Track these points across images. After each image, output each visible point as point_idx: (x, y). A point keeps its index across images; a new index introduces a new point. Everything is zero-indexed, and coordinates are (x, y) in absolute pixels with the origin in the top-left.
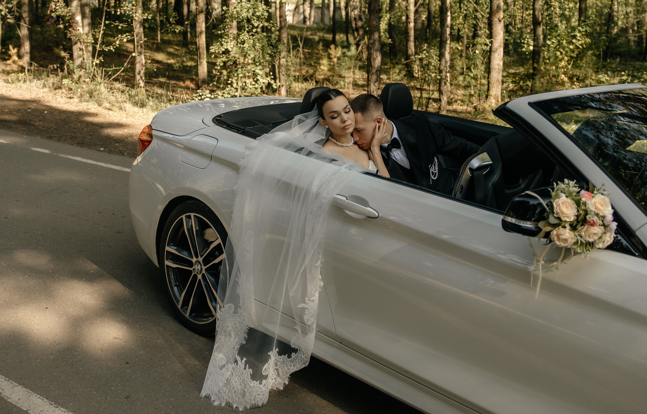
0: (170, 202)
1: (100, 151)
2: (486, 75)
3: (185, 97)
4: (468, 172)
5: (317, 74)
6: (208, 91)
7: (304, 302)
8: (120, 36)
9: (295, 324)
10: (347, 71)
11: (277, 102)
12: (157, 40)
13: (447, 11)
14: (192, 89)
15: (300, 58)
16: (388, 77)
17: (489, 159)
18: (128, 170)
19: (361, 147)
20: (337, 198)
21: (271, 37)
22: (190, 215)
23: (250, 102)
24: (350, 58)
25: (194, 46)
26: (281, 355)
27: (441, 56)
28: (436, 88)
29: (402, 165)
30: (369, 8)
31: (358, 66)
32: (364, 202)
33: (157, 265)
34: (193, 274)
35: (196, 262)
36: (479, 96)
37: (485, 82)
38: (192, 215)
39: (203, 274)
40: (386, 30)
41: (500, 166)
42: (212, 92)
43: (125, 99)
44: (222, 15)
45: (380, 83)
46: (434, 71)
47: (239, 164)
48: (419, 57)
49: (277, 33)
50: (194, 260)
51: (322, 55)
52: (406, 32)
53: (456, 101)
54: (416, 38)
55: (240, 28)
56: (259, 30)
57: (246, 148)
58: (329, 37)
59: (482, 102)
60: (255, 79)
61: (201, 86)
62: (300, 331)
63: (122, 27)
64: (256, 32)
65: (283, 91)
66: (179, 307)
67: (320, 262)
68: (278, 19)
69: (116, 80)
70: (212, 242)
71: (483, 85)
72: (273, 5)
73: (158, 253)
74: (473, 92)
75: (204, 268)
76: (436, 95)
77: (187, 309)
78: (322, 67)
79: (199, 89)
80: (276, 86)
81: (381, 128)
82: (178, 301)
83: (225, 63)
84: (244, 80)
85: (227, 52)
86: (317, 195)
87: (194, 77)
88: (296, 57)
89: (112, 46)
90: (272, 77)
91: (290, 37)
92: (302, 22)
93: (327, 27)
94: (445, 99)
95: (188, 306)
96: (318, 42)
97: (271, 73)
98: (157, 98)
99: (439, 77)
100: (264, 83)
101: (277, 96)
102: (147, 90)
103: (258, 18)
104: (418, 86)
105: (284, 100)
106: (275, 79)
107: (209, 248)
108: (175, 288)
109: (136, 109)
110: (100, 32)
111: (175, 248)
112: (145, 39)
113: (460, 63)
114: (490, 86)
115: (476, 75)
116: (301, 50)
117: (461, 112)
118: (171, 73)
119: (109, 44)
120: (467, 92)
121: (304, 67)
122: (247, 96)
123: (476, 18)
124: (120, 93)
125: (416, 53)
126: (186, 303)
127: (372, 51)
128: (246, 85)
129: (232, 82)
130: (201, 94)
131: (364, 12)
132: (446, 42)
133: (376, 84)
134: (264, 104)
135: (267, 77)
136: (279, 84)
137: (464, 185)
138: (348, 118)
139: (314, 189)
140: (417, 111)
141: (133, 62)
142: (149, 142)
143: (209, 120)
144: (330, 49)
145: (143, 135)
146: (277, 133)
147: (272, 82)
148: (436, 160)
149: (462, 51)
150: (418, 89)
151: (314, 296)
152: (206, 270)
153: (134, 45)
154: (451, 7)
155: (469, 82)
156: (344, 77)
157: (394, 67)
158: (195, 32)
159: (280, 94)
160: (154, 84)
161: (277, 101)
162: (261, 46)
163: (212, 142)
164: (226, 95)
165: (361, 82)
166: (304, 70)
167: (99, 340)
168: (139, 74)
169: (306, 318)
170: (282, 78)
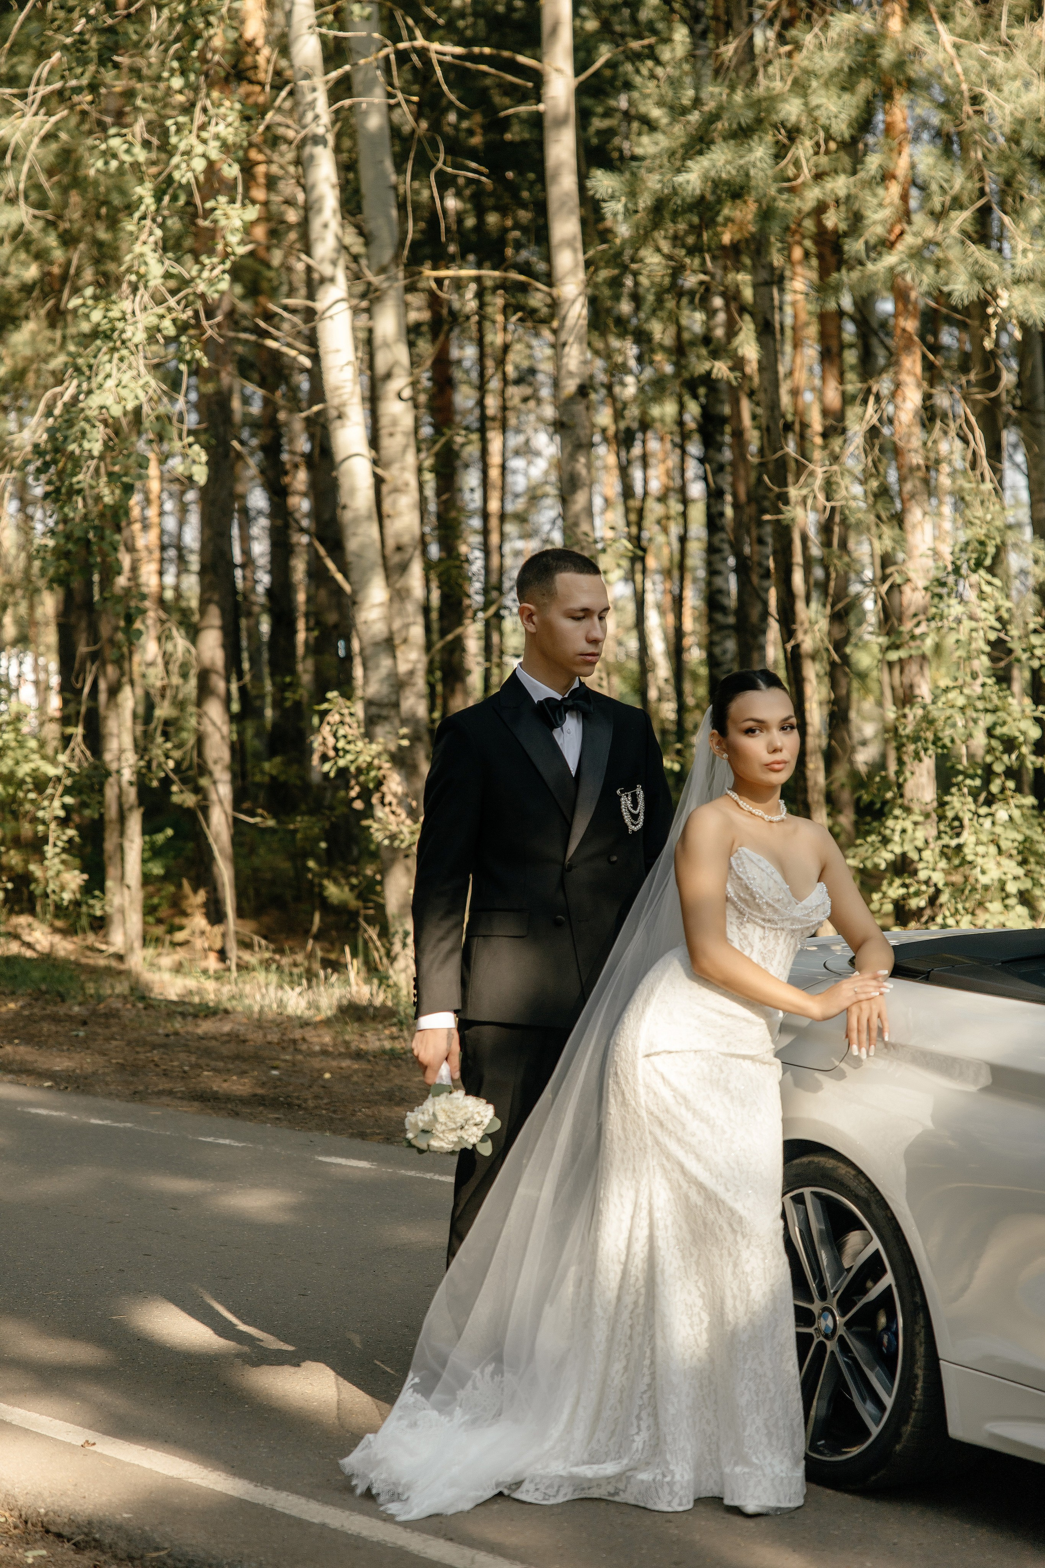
22: (802, 1194)
34: (815, 1341)
35: (820, 1311)
38: (807, 1191)
39: (841, 1338)
50: (816, 1306)
75: (841, 1321)
85: (902, 864)
107: (850, 1269)
152: (848, 1325)
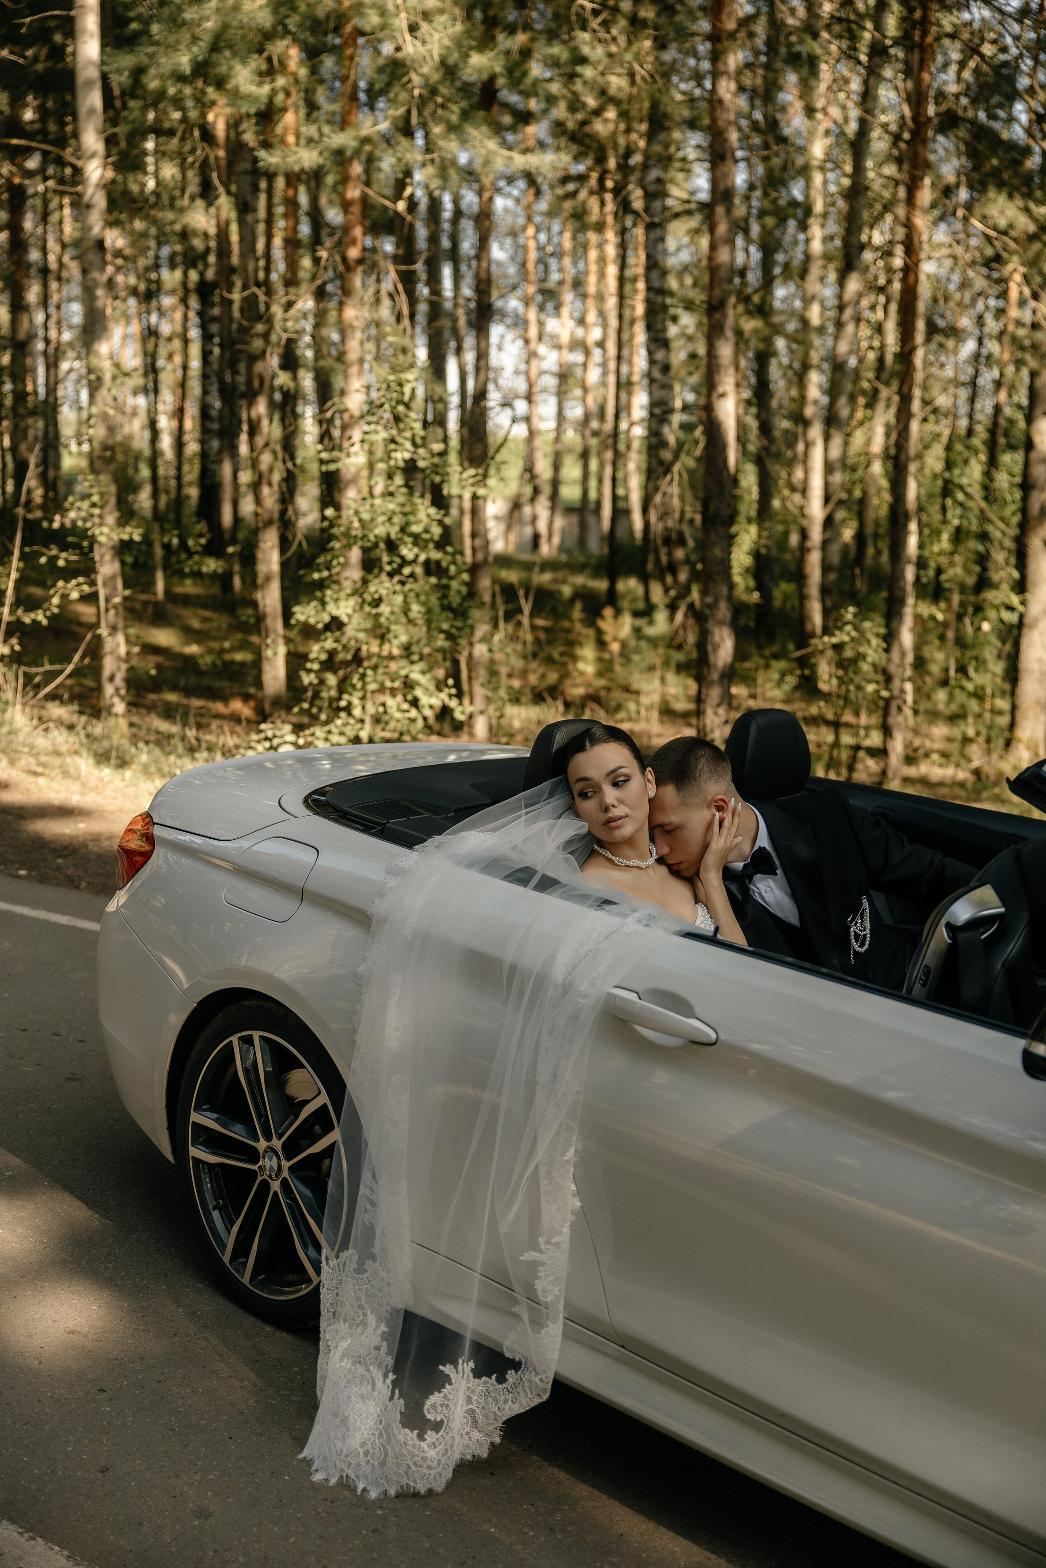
0: (201, 1004)
1: (19, 877)
2: (1007, 687)
3: (231, 741)
4: (942, 932)
5: (568, 682)
6: (288, 728)
7: (535, 1247)
8: (61, 583)
9: (515, 1301)
10: (646, 676)
11: (466, 757)
12: (155, 594)
13: (907, 518)
14: (248, 721)
15: (525, 643)
16: (752, 691)
17: (999, 903)
18: (94, 926)
19: (675, 872)
20: (616, 996)
21: (447, 587)
22: (251, 1037)
23: (394, 757)
24: (653, 642)
25: (250, 612)
26: (480, 1378)
27: (890, 638)
28: (875, 720)
29: (780, 915)
30: (705, 512)
31: (673, 663)
32: (682, 1006)
33: (170, 1157)
34: (260, 1179)
35: (265, 1152)
36: (988, 741)
37: (1003, 704)
38: (256, 1035)
39: (285, 1179)
40: (747, 571)
41: (1026, 919)
42: (298, 728)
43: (77, 746)
44: (323, 530)
45: (730, 707)
46: (871, 675)
47: (371, 910)
48: (834, 640)
49: (465, 577)
50: (262, 1145)
51: (579, 634)
52: (799, 577)
53: (927, 755)
54: (825, 591)
55: (369, 565)
56: (419, 570)
57: (389, 871)
58: (602, 585)
59: (995, 756)
60: (409, 697)
61: (271, 715)
62: (525, 1317)
63: (66, 560)
64: (412, 575)
65: (481, 727)
66: (226, 1258)
67: (572, 1150)
68: (468, 542)
69: (53, 697)
70: (306, 1102)
71: (1000, 713)
72: (455, 502)
73: (171, 1128)
74: (971, 732)
75: (286, 1165)
76: (875, 739)
77: (245, 1264)
78: (581, 666)
79: (264, 721)
80: (463, 713)
81: (726, 823)
82: (223, 1246)
83: (332, 654)
84: (381, 698)
85: (335, 625)
86: (566, 988)
87: (252, 690)
88: (513, 638)
89: (40, 612)
90: (453, 691)
91: (497, 588)
92: (529, 546)
93: (593, 561)
94: (897, 747)
95: (247, 1257)
96: (572, 600)
97: (451, 682)
98: (158, 743)
99: (885, 694)
100: (431, 707)
101: (464, 738)
102: (131, 725)
103: (417, 539)
104: (830, 716)
105: (483, 752)
106: (459, 695)
107: (297, 1116)
108: (216, 1214)
109: (107, 772)
110: (9, 575)
111: (215, 1116)
112: (127, 592)
113: (940, 656)
114: (1019, 716)
115: (983, 688)
116: (525, 621)
117: (941, 784)
118: (193, 680)
119: (32, 604)
120: (956, 732)
121: (534, 665)
122: (388, 741)
123: (984, 537)
124: (65, 732)
125: (826, 631)
126: (241, 1249)
127: (710, 625)
128: (385, 712)
129: (350, 704)
130: (270, 734)
131: (691, 521)
132: (902, 602)
133: (721, 711)
134: (431, 761)
135: (441, 691)
136: (469, 709)
137: (932, 966)
138: (621, 801)
139: (559, 972)
140: (825, 782)
141: (95, 651)
142: (147, 856)
143: (295, 802)
144: (603, 617)
145: (130, 837)
146: (465, 834)
147: (453, 703)
148: (866, 904)
149: (945, 625)
150: (828, 723)
151: (560, 1233)
152: (291, 1169)
153: (98, 608)
154: (921, 509)
155: (963, 706)
156: (637, 693)
157: (767, 666)
158: (254, 574)
159: (471, 735)
160: (151, 708)
161: (465, 754)
162: (423, 610)
163: (306, 856)
164: (335, 738)
165: (681, 705)
166: (534, 671)
167: (31, 1336)
168: (112, 678)
169: (539, 1285)
170: (479, 692)
